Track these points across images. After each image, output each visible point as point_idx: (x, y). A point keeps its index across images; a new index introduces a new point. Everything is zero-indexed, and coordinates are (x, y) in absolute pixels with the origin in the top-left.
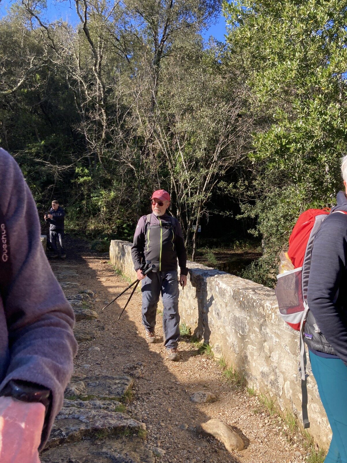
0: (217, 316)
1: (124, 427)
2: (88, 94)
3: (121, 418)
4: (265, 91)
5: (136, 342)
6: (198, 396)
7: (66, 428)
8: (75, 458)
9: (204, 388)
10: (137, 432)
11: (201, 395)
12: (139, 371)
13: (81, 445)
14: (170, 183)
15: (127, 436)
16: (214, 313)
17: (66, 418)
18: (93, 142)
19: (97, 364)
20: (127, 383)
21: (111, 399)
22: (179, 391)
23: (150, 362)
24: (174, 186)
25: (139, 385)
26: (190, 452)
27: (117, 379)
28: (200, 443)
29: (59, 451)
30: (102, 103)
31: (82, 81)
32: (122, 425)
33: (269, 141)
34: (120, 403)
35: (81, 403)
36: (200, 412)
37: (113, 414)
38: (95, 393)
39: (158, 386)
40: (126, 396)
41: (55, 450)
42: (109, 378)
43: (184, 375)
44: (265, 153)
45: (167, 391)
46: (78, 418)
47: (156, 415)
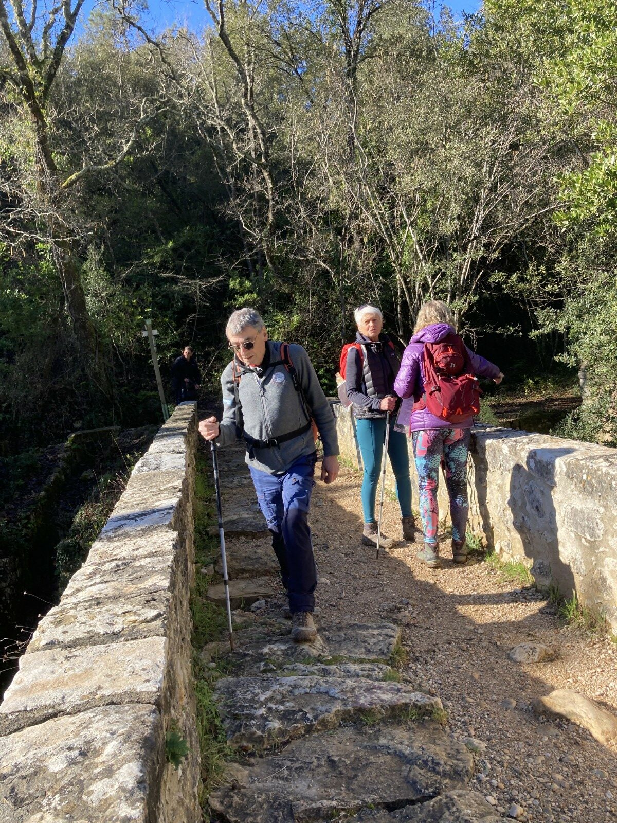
0: (534, 512)
1: (406, 705)
2: (238, 148)
3: (399, 690)
4: (575, 92)
5: (388, 567)
6: (523, 651)
7: (312, 709)
8: (337, 756)
9: (529, 638)
10: (430, 713)
11: (528, 649)
12: (407, 613)
13: (340, 734)
14: (396, 288)
15: (414, 720)
16: (528, 507)
17: (307, 693)
18: (255, 232)
19: (332, 606)
20: (393, 634)
21: (372, 662)
22: (484, 644)
23: (421, 599)
24: (403, 292)
25: (413, 638)
26: (529, 745)
27: (374, 629)
28: (544, 730)
29: (307, 744)
30: (263, 160)
31: (226, 127)
32: (403, 701)
33: (595, 184)
34: (389, 668)
35: (324, 670)
36: (532, 678)
37: (384, 684)
38: (344, 653)
39: (445, 637)
40: (395, 656)
41: (301, 743)
42: (360, 627)
43: (487, 617)
44: (587, 209)
45: (464, 645)
46: (327, 693)
47: (455, 684)
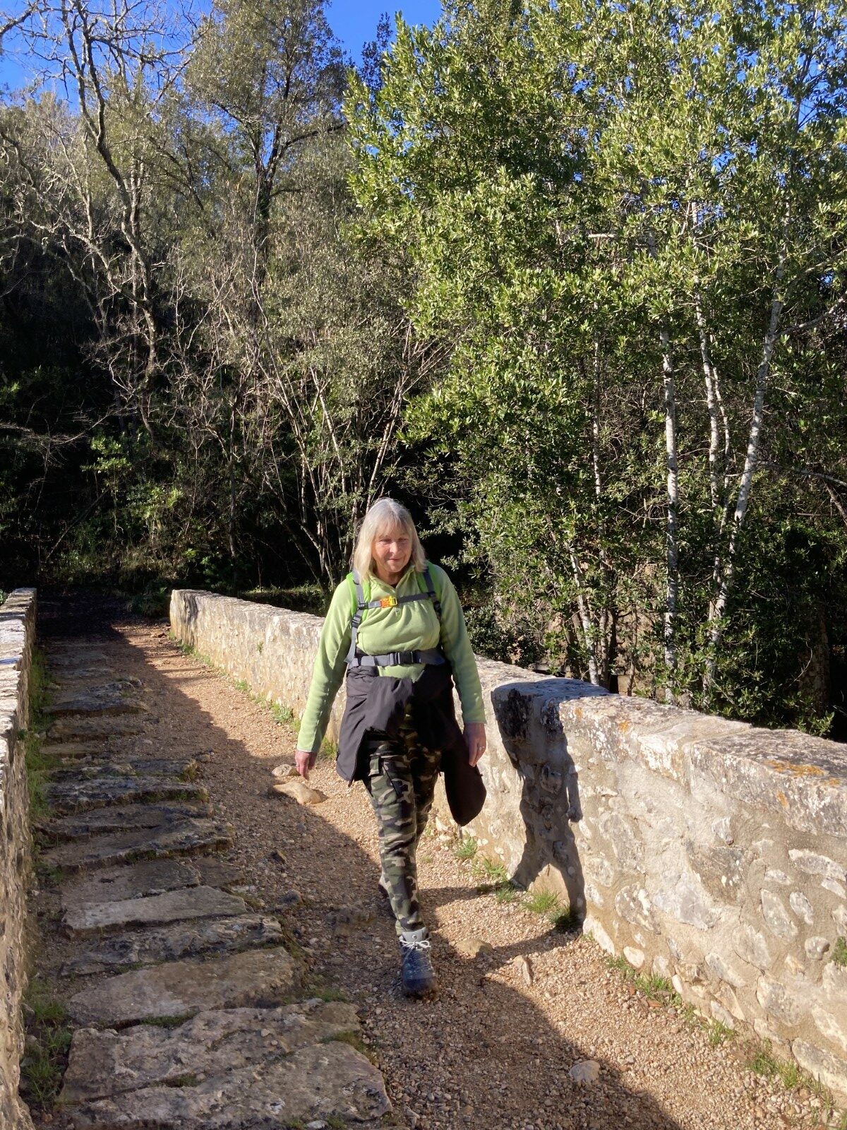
2: (113, 280)
3: (178, 785)
5: (208, 732)
6: (280, 769)
7: (112, 793)
10: (196, 794)
11: (283, 768)
14: (301, 468)
15: (184, 798)
17: (111, 787)
18: (127, 386)
23: (225, 749)
26: (255, 806)
28: (269, 800)
30: (145, 299)
31: (100, 254)
32: (179, 789)
34: (178, 779)
38: (146, 772)
40: (186, 773)
46: (125, 786)
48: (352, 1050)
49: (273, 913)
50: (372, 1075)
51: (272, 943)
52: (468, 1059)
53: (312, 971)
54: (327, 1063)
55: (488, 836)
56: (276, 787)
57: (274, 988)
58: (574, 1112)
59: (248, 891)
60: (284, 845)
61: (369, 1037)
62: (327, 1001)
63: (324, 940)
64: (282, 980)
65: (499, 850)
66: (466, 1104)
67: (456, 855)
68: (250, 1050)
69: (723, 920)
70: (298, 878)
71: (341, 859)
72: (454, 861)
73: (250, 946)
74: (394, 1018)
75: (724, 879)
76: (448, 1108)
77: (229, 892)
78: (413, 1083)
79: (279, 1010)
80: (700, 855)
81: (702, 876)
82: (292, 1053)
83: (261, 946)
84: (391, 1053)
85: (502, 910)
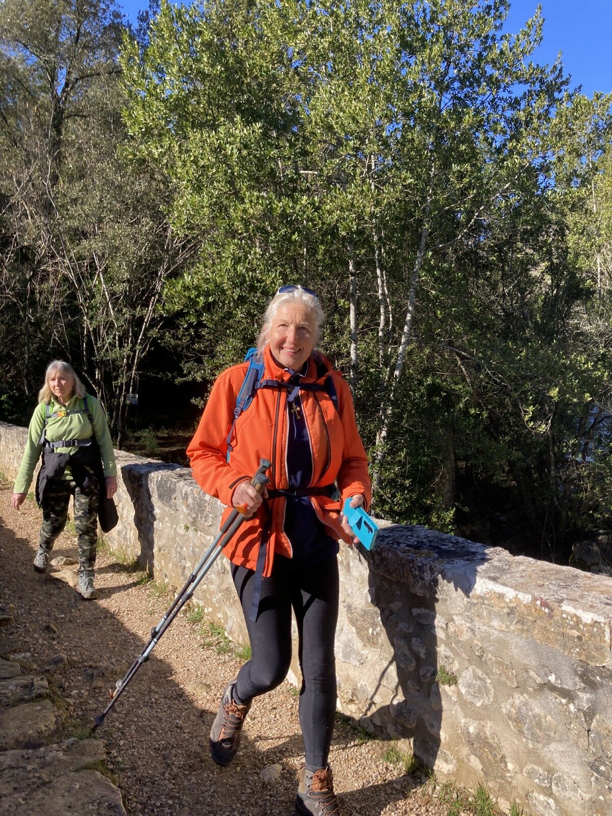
14: (84, 328)
24: (88, 331)
48: (98, 773)
49: (43, 673)
50: (113, 792)
51: (40, 696)
52: (187, 772)
53: (71, 716)
54: (78, 787)
55: (213, 605)
56: (52, 574)
57: (39, 733)
58: (262, 803)
59: (24, 657)
60: (56, 619)
61: (112, 763)
62: (81, 739)
63: (83, 691)
64: (46, 726)
65: (220, 615)
66: (184, 806)
67: (188, 620)
68: (17, 782)
69: (369, 658)
70: (66, 644)
71: (101, 628)
72: (187, 625)
73: (22, 700)
74: (134, 747)
75: (370, 630)
76: (170, 811)
77: (7, 659)
78: (145, 795)
79: (42, 749)
80: (355, 614)
81: (356, 629)
82: (50, 782)
83: (31, 700)
84: (129, 774)
85: (220, 659)
